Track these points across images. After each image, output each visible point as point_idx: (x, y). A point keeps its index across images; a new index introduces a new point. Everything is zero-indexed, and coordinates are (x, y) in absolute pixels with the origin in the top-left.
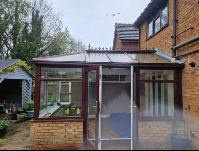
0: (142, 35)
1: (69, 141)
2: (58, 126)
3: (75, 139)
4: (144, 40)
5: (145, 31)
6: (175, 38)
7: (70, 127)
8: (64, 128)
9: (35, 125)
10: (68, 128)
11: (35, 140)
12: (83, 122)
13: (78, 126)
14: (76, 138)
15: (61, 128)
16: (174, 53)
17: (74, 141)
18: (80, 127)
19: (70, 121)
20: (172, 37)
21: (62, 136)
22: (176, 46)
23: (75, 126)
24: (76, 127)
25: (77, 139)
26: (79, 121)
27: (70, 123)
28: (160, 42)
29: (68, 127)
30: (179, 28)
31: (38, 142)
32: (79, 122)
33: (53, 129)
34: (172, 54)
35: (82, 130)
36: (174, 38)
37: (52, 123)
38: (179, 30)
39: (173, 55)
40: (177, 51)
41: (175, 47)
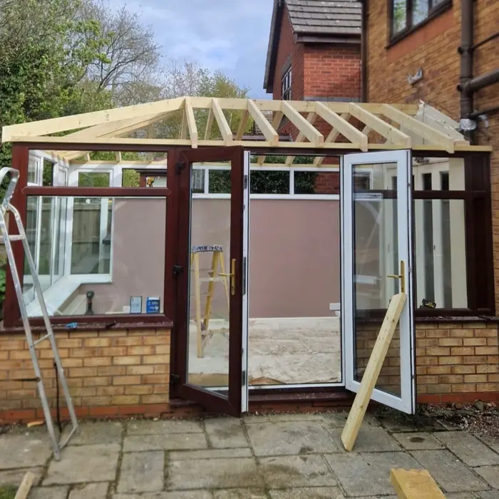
0: (372, 25)
1: (124, 394)
2: (86, 345)
3: (144, 389)
4: (380, 45)
5: (381, 13)
6: (470, 52)
7: (127, 351)
8: (106, 352)
9: (10, 343)
10: (121, 354)
11: (11, 395)
12: (169, 333)
13: (153, 346)
14: (146, 387)
15: (94, 352)
16: (465, 103)
17: (141, 395)
18: (159, 349)
19: (128, 330)
20: (460, 51)
21: (99, 381)
22: (473, 81)
23: (143, 345)
24: (147, 350)
25: (150, 390)
26: (156, 329)
27: (128, 336)
28: (427, 60)
29: (121, 349)
30: (482, 22)
31: (21, 400)
32: (158, 333)
33: (69, 357)
34: (462, 106)
35: (167, 359)
36: (466, 54)
37: (66, 336)
38: (482, 30)
39: (466, 108)
40: (474, 97)
41: (469, 85)
